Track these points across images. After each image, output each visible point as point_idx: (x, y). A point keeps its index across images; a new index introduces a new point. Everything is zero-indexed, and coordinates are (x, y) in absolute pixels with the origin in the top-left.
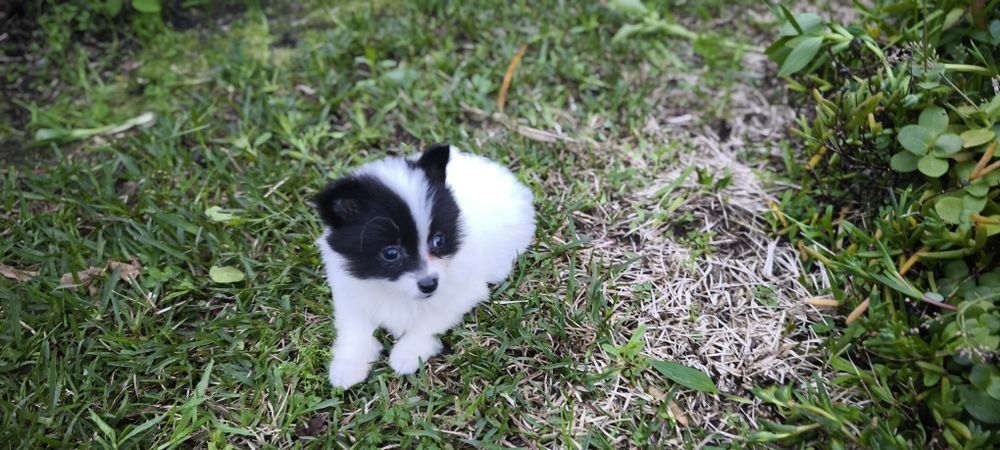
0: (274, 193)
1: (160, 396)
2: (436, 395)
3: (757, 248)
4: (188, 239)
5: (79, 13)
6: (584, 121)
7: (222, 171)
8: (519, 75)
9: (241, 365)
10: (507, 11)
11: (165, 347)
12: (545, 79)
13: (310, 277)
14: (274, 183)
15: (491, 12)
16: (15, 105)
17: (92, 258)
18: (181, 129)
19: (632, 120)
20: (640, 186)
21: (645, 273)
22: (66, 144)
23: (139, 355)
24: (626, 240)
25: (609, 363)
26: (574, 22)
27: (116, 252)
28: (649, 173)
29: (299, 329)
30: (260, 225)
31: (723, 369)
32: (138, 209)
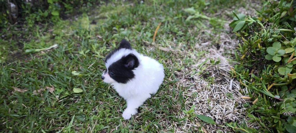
0: (91, 67)
1: (60, 125)
2: (136, 125)
3: (227, 81)
4: (67, 80)
5: (37, 16)
6: (177, 45)
7: (76, 61)
8: (159, 32)
9: (82, 116)
10: (156, 13)
11: (61, 111)
12: (166, 32)
13: (101, 91)
14: (91, 64)
15: (151, 13)
16: (19, 42)
17: (41, 86)
18: (65, 49)
19: (191, 44)
20: (194, 63)
21: (195, 89)
22: (33, 53)
23: (54, 113)
24: (190, 79)
25: (185, 115)
26: (175, 15)
27: (48, 84)
28: (196, 60)
29: (98, 106)
30: (87, 76)
31: (217, 117)
32: (53, 72)
